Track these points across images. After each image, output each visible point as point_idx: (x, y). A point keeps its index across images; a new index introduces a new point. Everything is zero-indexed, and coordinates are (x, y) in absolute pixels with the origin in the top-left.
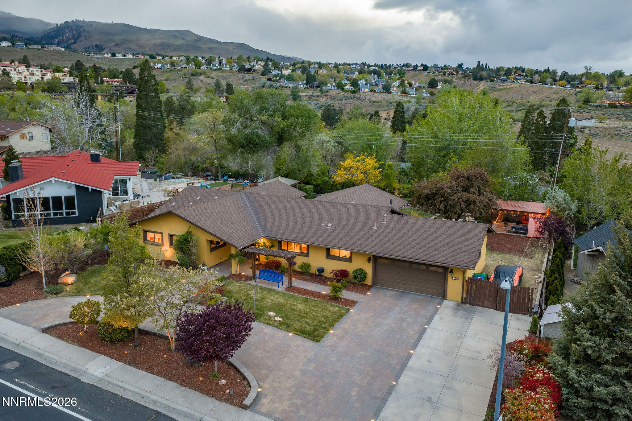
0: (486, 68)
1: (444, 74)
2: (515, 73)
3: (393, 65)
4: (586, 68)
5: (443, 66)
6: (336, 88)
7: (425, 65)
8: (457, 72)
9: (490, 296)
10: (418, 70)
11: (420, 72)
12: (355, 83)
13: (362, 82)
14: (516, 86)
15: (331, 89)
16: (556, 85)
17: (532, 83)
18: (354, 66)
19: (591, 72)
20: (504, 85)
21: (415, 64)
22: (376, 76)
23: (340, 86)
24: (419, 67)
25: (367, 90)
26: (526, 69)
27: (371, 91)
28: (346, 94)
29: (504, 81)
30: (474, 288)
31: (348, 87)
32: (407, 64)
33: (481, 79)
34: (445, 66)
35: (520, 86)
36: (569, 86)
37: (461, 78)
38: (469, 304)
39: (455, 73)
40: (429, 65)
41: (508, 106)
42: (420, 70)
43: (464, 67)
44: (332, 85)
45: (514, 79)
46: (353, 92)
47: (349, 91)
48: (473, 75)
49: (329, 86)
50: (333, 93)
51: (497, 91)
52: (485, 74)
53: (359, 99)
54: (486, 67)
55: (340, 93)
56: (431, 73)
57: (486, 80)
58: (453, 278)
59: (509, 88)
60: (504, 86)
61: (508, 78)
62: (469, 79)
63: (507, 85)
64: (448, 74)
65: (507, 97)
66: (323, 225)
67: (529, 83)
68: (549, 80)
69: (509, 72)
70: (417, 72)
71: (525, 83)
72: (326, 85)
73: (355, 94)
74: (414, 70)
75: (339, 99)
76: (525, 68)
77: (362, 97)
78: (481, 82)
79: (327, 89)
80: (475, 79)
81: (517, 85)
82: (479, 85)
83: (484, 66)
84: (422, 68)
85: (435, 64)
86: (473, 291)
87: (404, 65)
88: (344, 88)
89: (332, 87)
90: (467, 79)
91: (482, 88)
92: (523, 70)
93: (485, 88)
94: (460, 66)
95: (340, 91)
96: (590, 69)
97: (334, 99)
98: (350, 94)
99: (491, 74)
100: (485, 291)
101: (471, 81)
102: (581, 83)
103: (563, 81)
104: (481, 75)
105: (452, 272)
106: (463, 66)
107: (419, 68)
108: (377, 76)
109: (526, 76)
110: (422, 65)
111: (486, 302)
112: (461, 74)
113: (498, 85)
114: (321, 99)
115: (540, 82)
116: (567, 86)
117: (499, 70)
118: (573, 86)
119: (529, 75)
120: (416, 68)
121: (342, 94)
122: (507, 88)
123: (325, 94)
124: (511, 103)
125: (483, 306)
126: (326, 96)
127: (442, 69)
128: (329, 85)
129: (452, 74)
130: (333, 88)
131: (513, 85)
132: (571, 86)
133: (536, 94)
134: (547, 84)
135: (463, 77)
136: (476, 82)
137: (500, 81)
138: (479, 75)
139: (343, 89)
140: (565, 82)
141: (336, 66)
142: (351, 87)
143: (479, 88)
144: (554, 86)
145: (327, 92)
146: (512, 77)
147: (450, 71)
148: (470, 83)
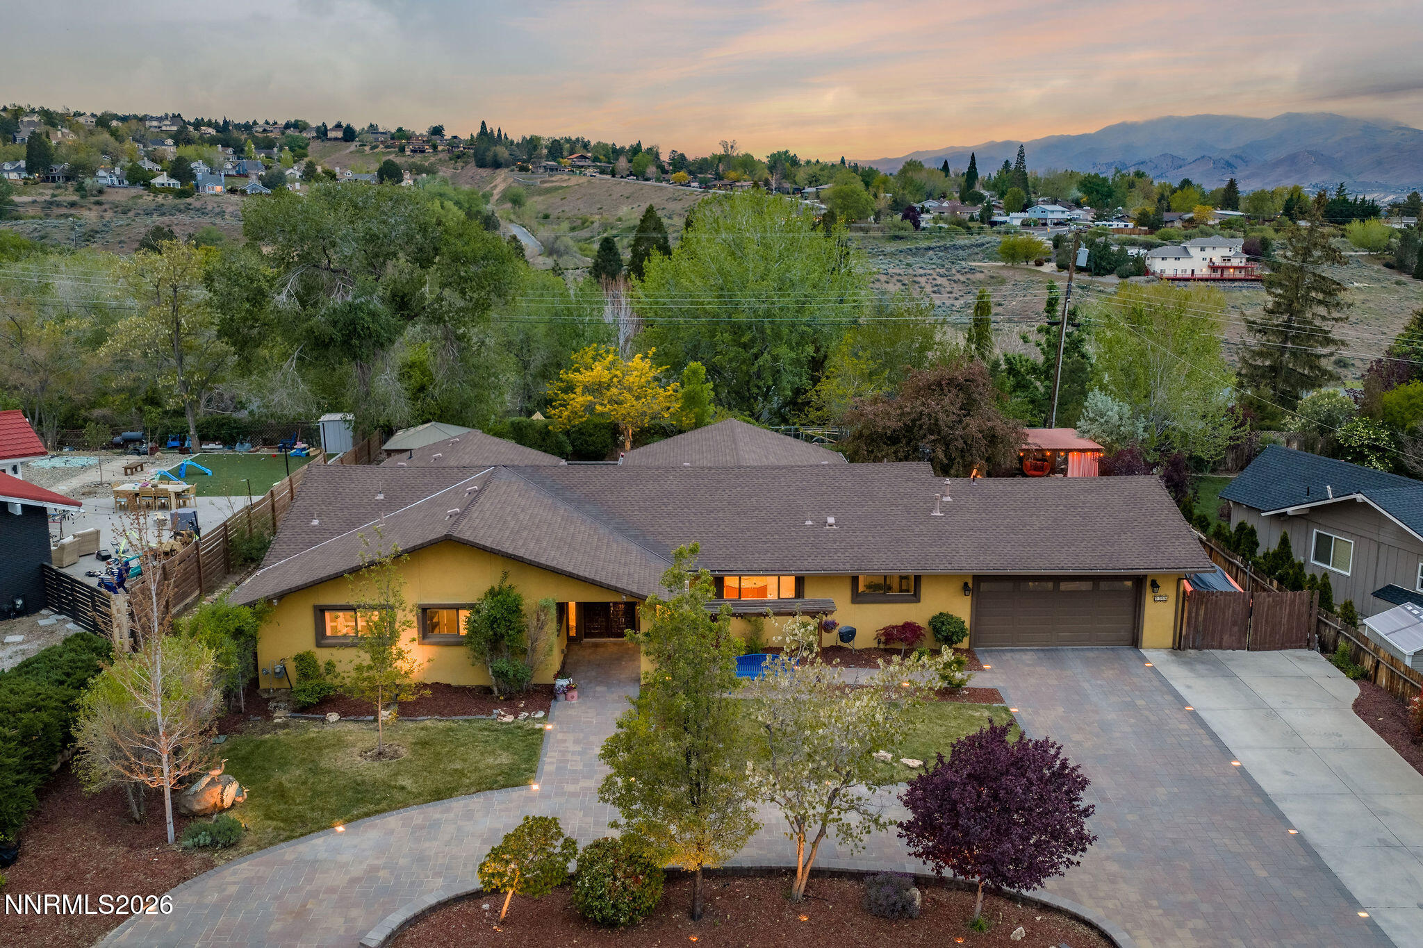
0: (499, 139)
1: (402, 150)
2: (572, 152)
3: (255, 123)
4: (725, 144)
5: (393, 130)
6: (126, 182)
7: (348, 126)
8: (435, 147)
9: (1235, 623)
10: (330, 139)
11: (336, 143)
12: (180, 170)
13: (200, 168)
14: (581, 181)
15: (112, 186)
16: (668, 181)
17: (614, 176)
18: (155, 123)
19: (735, 154)
20: (553, 179)
21: (321, 124)
22: (230, 150)
23: (138, 178)
24: (331, 130)
25: (218, 189)
26: (592, 144)
27: (233, 191)
28: (160, 199)
29: (552, 170)
30: (1202, 612)
31: (162, 180)
32: (297, 121)
33: (497, 165)
34: (400, 130)
35: (589, 181)
36: (696, 184)
37: (445, 161)
38: (1194, 648)
39: (429, 150)
40: (357, 128)
41: (573, 229)
42: (336, 139)
43: (448, 134)
44: (112, 174)
45: (573, 166)
46: (181, 194)
47: (164, 190)
48: (475, 155)
49: (104, 177)
50: (123, 195)
51: (540, 195)
52: (503, 152)
53: (202, 211)
54: (499, 135)
55: (141, 197)
56: (367, 148)
57: (507, 166)
58: (1157, 599)
59: (567, 187)
60: (553, 182)
61: (559, 163)
62: (466, 163)
63: (559, 179)
64: (412, 151)
65: (566, 208)
66: (809, 523)
67: (609, 177)
68: (652, 170)
69: (556, 149)
70: (328, 144)
71: (598, 175)
72: (93, 173)
73: (188, 200)
74: (318, 137)
75: (142, 212)
76: (589, 142)
77: (210, 208)
78: (498, 171)
79: (98, 185)
80: (481, 164)
81: (583, 180)
82: (494, 179)
83: (496, 135)
84: (340, 134)
85: (371, 125)
86: (1201, 618)
87: (288, 126)
88: (153, 181)
89: (114, 178)
90: (460, 164)
91: (501, 187)
92: (586, 145)
93: (510, 186)
94: (437, 131)
95: (139, 190)
96: (732, 147)
97: (125, 213)
98: (171, 200)
99: (517, 153)
100: (1224, 613)
101: (472, 169)
102: (719, 177)
103: (682, 173)
104: (495, 155)
105: (1154, 585)
106: (445, 133)
107: (331, 135)
108: (234, 153)
109: (596, 159)
110: (339, 126)
111: (1226, 637)
112: (443, 151)
113: (540, 179)
114: (86, 213)
115: (631, 174)
116: (693, 184)
117: (532, 144)
118: (706, 185)
119: (601, 157)
120: (322, 132)
121: (148, 198)
122: (562, 188)
123: (93, 199)
124: (580, 221)
125: (1220, 648)
126: (98, 203)
127: (393, 138)
128: (101, 173)
129: (423, 152)
130: (116, 182)
131: (575, 180)
132: (700, 183)
133: (630, 200)
134: (647, 180)
135: (451, 159)
136: (484, 172)
137: (541, 170)
138: (490, 155)
139: (147, 186)
140: (686, 175)
141: (103, 121)
142: (173, 181)
143: (496, 186)
144: (664, 184)
145: (101, 192)
146: (566, 162)
147: (416, 144)
148: (470, 174)
